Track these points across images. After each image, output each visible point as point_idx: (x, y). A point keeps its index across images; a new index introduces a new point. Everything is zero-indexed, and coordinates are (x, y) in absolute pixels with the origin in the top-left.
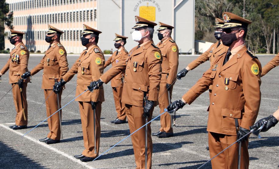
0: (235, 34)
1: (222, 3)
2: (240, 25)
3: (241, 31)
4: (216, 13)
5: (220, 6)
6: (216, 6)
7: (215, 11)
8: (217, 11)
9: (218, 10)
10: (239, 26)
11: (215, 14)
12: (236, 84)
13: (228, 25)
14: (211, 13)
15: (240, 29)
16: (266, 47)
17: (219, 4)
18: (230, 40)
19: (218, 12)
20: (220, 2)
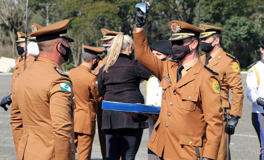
0: (188, 46)
1: (18, 10)
2: (193, 35)
3: (194, 42)
4: (11, 20)
5: (15, 12)
6: (10, 12)
7: (9, 19)
8: (12, 19)
9: (13, 17)
10: (192, 37)
11: (10, 23)
12: (195, 105)
13: (179, 36)
14: (3, 21)
15: (192, 40)
17: (13, 11)
18: (182, 53)
19: (14, 20)
20: (15, 8)
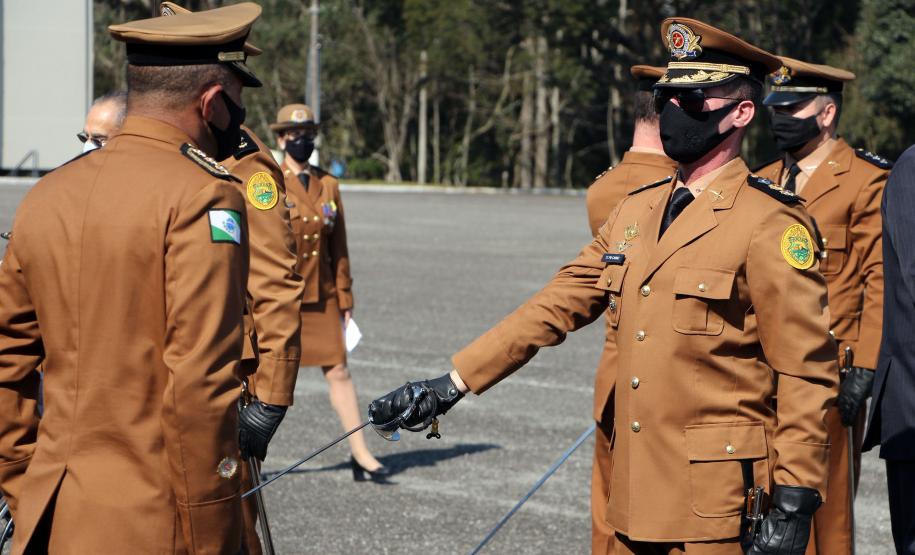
16: (386, 154)
